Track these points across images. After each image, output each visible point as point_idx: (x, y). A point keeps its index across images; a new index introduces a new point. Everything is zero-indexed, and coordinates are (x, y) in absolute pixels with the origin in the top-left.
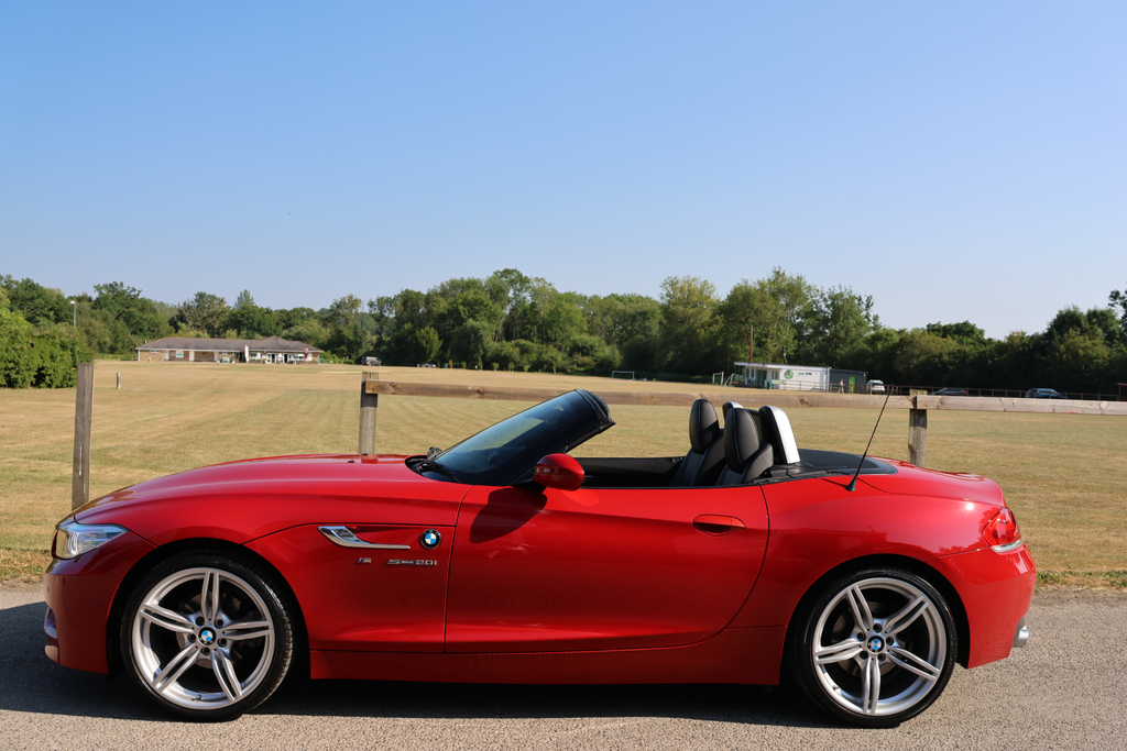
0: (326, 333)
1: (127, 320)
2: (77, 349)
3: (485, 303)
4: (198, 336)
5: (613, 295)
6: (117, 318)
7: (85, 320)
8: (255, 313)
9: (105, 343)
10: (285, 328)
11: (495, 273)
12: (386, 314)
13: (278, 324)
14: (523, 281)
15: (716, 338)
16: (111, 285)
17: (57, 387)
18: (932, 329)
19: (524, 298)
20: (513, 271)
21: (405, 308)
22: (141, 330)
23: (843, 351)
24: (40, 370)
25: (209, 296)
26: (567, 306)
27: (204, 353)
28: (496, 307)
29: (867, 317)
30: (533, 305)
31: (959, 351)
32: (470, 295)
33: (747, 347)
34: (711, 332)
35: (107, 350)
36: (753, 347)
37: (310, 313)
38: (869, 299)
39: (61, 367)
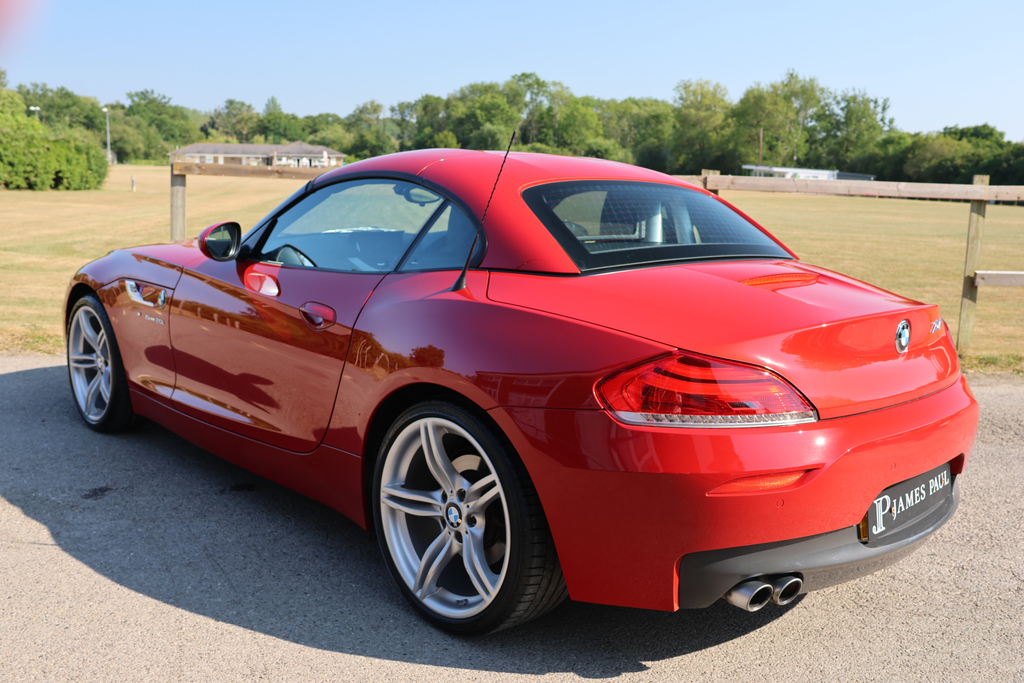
0: (349, 139)
1: (159, 127)
2: (92, 152)
3: (502, 107)
4: (227, 142)
5: (630, 99)
6: (150, 125)
7: (120, 127)
8: (280, 118)
9: (139, 149)
10: (311, 133)
11: (513, 77)
12: (407, 118)
13: (303, 130)
14: (540, 84)
15: (728, 141)
16: (142, 93)
17: (75, 189)
18: (949, 132)
19: (541, 102)
20: (531, 74)
21: (426, 113)
22: (173, 136)
23: (853, 155)
24: (57, 173)
25: (238, 103)
26: (582, 110)
27: (233, 159)
28: (513, 111)
29: (882, 120)
30: (550, 109)
31: (973, 154)
32: (488, 99)
33: (757, 151)
34: (723, 136)
35: (141, 156)
36: (763, 150)
37: (336, 119)
38: (886, 101)
39: (77, 170)
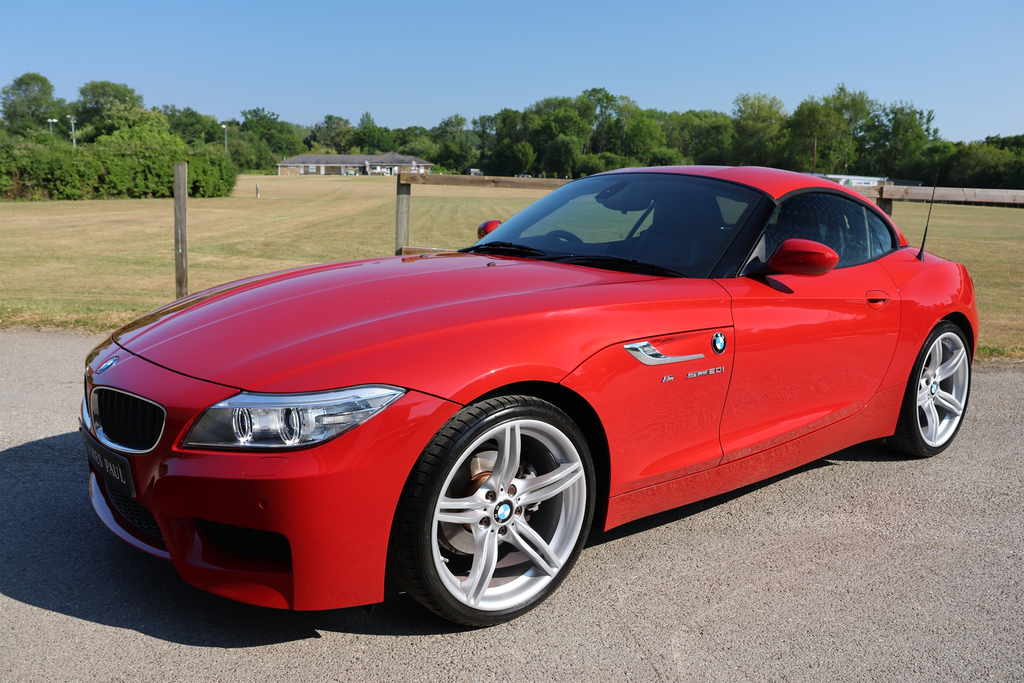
0: (435, 149)
1: (268, 140)
2: (224, 164)
3: (574, 120)
4: (328, 153)
5: (691, 111)
6: (261, 139)
7: (235, 142)
8: (374, 131)
9: (251, 160)
10: (401, 144)
11: (584, 92)
12: (488, 131)
13: (395, 141)
14: (609, 99)
15: (783, 150)
16: (254, 111)
17: (209, 197)
18: (990, 141)
19: (610, 115)
20: (601, 89)
21: (505, 126)
22: (280, 149)
23: (900, 163)
24: (195, 182)
25: (336, 118)
26: (647, 121)
27: (333, 167)
28: (584, 123)
29: (927, 130)
30: (618, 121)
31: (1015, 162)
32: (561, 112)
33: (811, 159)
34: (779, 145)
35: (253, 167)
36: (817, 159)
37: (423, 132)
38: (930, 113)
39: (212, 179)
